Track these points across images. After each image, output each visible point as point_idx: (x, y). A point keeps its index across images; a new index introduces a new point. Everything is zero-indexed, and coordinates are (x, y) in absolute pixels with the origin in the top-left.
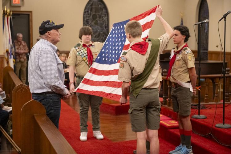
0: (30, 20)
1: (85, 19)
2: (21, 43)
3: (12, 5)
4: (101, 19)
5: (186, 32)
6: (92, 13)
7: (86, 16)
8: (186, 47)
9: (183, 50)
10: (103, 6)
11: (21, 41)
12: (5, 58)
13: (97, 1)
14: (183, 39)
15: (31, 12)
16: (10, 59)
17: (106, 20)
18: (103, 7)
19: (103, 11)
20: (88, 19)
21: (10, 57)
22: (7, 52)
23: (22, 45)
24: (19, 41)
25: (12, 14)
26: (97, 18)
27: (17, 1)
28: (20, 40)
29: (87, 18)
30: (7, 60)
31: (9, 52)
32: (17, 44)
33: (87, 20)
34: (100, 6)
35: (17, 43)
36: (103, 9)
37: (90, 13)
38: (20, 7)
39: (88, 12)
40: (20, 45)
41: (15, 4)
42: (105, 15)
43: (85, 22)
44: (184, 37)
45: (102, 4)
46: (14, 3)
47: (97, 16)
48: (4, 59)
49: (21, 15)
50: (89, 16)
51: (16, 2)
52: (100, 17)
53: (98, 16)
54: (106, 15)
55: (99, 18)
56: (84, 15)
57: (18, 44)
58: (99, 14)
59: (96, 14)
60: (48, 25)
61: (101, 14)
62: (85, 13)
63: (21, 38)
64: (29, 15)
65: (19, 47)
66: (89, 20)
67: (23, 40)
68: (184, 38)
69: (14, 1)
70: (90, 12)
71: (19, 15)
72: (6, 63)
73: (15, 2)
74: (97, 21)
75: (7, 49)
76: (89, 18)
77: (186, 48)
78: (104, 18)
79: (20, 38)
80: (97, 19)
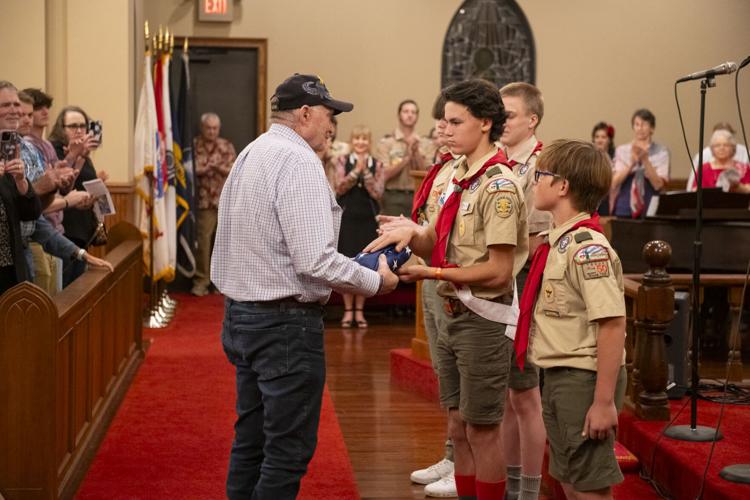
0: (261, 70)
1: (451, 68)
2: (216, 146)
3: (201, 18)
4: (507, 67)
5: (489, 105)
6: (474, 43)
7: (454, 56)
8: (499, 165)
9: (484, 177)
10: (514, 20)
11: (213, 138)
12: (142, 197)
13: (493, 2)
14: (484, 132)
15: (263, 41)
16: (156, 200)
17: (525, 69)
18: (518, 25)
19: (513, 37)
20: (461, 67)
21: (156, 192)
22: (149, 173)
23: (220, 151)
24: (210, 141)
25: (190, 48)
26: (492, 61)
27: (218, 4)
28: (211, 134)
29: (458, 64)
30: (146, 203)
31: (156, 174)
32: (201, 150)
33: (458, 70)
34: (504, 20)
35: (204, 146)
36: (514, 32)
37: (470, 44)
38: (227, 24)
39: (461, 40)
40: (212, 152)
41: (211, 14)
42: (523, 51)
43: (449, 76)
44: (486, 124)
45: (512, 13)
46: (207, 11)
47: (492, 56)
48: (138, 197)
49: (230, 53)
50: (464, 54)
51: (215, 9)
52: (504, 58)
53: (496, 54)
54: (527, 53)
55: (500, 62)
56: (446, 50)
57: (207, 150)
58: (500, 46)
59: (490, 47)
60: (311, 86)
61: (509, 49)
62: (450, 46)
63: (215, 128)
64: (255, 50)
65: (208, 160)
66: (464, 71)
67: (221, 135)
68: (487, 128)
69: (207, 4)
70: (467, 40)
71: (224, 50)
72: (144, 213)
73: (211, 8)
74: (493, 73)
75: (150, 164)
76: (464, 63)
77: (497, 167)
78: (516, 61)
79: (209, 128)
80: (493, 66)
